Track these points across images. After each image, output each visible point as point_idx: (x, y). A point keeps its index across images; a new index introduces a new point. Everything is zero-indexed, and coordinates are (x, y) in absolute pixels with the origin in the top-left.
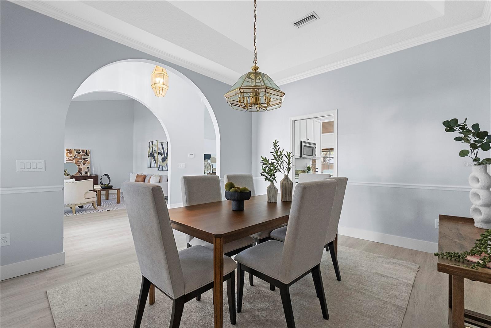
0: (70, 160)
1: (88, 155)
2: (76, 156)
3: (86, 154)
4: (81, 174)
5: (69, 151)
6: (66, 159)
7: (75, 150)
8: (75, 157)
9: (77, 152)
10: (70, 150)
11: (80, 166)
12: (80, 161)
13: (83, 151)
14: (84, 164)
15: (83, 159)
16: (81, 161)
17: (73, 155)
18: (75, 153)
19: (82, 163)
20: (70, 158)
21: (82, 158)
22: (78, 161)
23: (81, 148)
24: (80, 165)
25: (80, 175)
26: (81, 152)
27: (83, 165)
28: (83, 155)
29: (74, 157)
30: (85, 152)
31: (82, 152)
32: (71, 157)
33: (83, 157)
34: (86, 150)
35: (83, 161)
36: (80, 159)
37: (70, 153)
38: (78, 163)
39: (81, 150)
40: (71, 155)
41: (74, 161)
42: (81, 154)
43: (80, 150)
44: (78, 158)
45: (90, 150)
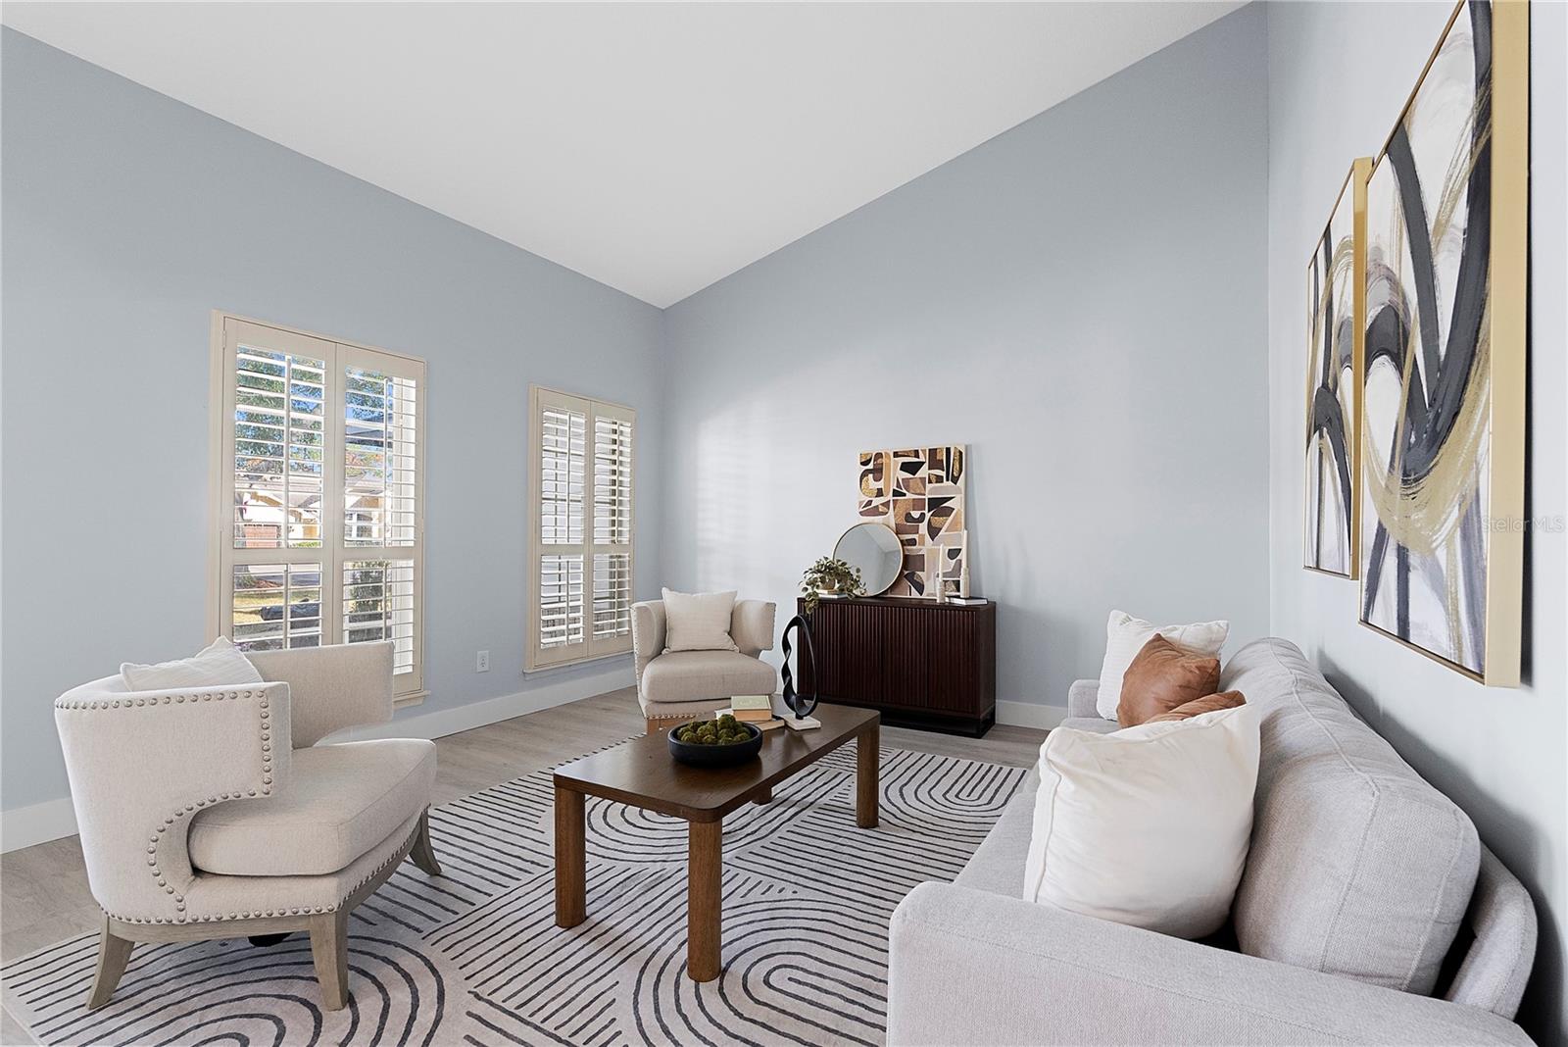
0: (875, 512)
1: (955, 480)
2: (898, 485)
3: (944, 474)
4: (920, 588)
5: (871, 466)
6: (861, 503)
7: (896, 455)
8: (896, 493)
9: (905, 467)
10: (879, 455)
11: (913, 542)
12: (916, 514)
13: (934, 458)
14: (933, 532)
15: (934, 503)
16: (922, 517)
17: (888, 483)
18: (895, 474)
19: (923, 527)
20: (877, 501)
21: (926, 497)
22: (908, 517)
23: (924, 444)
24: (916, 536)
25: (915, 594)
26: (923, 463)
27: (927, 538)
28: (930, 482)
29: (890, 497)
30: (947, 463)
31: (926, 466)
32: (880, 493)
33: (931, 491)
34: (948, 450)
35: (928, 515)
36: (919, 504)
37: (877, 472)
38: (906, 527)
39: (924, 451)
40: (880, 484)
41: (891, 517)
42: (924, 472)
43: (916, 453)
44: (909, 496)
45: (967, 447)
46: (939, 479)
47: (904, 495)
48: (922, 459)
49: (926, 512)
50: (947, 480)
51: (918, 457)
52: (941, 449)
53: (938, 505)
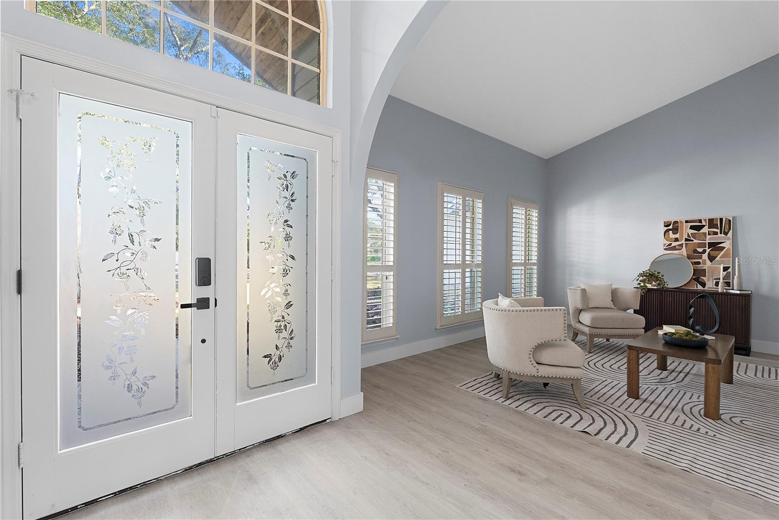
0: (674, 248)
1: (726, 234)
2: (688, 236)
3: (718, 231)
4: (703, 285)
5: (671, 227)
6: (664, 245)
7: (686, 222)
8: (686, 240)
9: (692, 228)
10: (676, 222)
11: (699, 263)
12: (700, 250)
13: (712, 223)
14: (711, 258)
15: (711, 245)
16: (704, 252)
17: (682, 235)
18: (687, 231)
19: (705, 256)
20: (674, 244)
21: (707, 242)
22: (695, 251)
23: (705, 215)
24: (700, 261)
25: (700, 287)
26: (705, 226)
27: (708, 261)
28: (709, 234)
29: (683, 242)
30: (718, 225)
31: (707, 227)
32: (676, 240)
33: (709, 239)
34: (721, 220)
35: (708, 251)
36: (702, 245)
37: (675, 230)
38: (694, 255)
39: (705, 220)
40: (677, 236)
41: (684, 251)
42: (705, 230)
43: (700, 221)
44: (695, 241)
45: (733, 218)
46: (716, 233)
47: (693, 241)
48: (704, 223)
49: (707, 249)
50: (721, 233)
51: (702, 223)
52: (717, 219)
53: (714, 246)
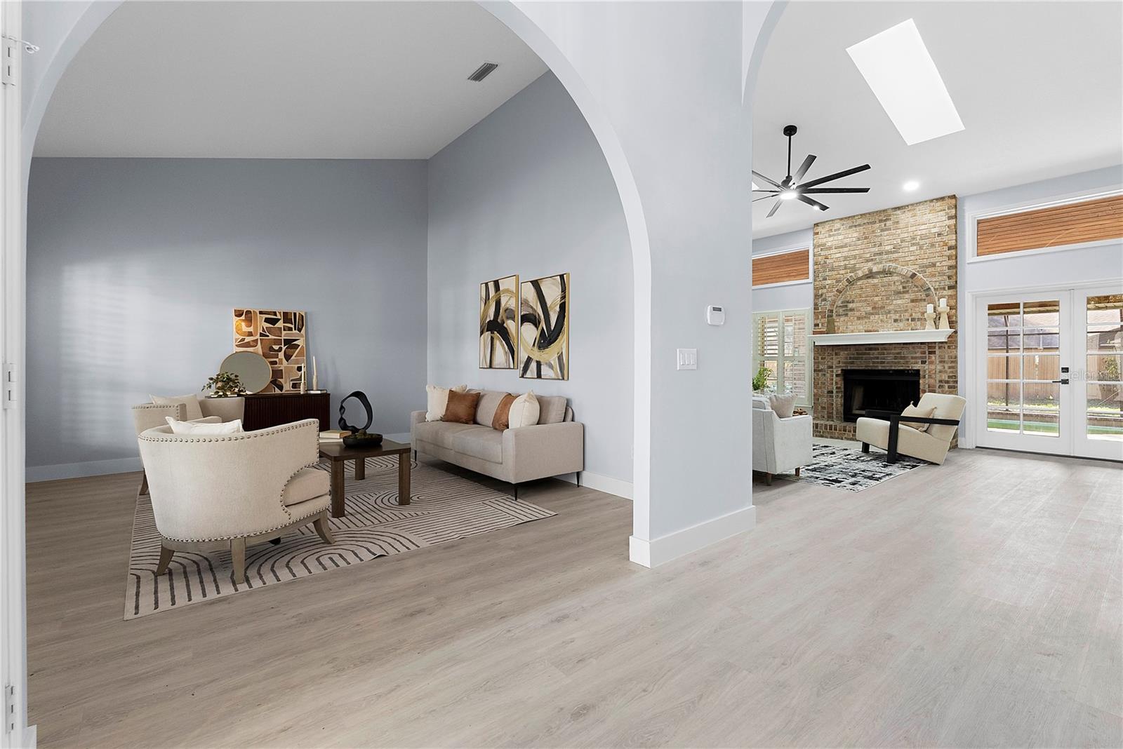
0: (248, 345)
1: (300, 330)
2: (263, 330)
3: (293, 326)
4: (281, 388)
5: (243, 317)
6: (236, 340)
7: (261, 313)
8: (261, 335)
9: (267, 320)
10: (249, 312)
11: (275, 363)
12: (276, 347)
13: (287, 317)
14: (288, 357)
15: (287, 342)
16: (280, 349)
17: (256, 328)
18: (261, 324)
19: (281, 355)
20: (248, 339)
21: (283, 338)
22: (271, 349)
23: (280, 307)
24: (277, 360)
25: (278, 391)
26: (279, 320)
27: (284, 360)
28: (284, 330)
29: (258, 337)
30: (295, 321)
31: (281, 321)
32: (250, 334)
33: (285, 335)
34: (295, 314)
35: (284, 348)
36: (278, 342)
37: (249, 321)
38: (269, 353)
39: (280, 313)
40: (251, 329)
41: (259, 349)
42: (280, 324)
43: (275, 314)
44: (271, 337)
45: (306, 313)
46: (290, 329)
47: (268, 336)
48: (279, 317)
49: (282, 346)
50: (295, 329)
51: (276, 316)
52: (291, 313)
53: (288, 342)
